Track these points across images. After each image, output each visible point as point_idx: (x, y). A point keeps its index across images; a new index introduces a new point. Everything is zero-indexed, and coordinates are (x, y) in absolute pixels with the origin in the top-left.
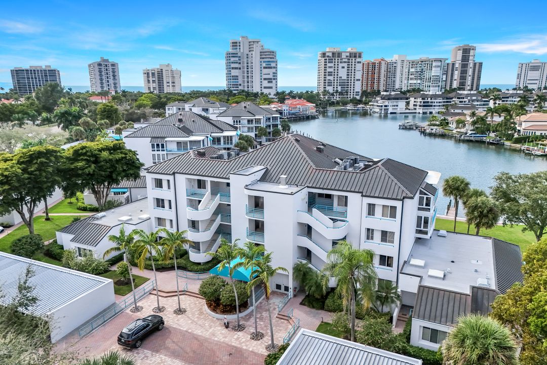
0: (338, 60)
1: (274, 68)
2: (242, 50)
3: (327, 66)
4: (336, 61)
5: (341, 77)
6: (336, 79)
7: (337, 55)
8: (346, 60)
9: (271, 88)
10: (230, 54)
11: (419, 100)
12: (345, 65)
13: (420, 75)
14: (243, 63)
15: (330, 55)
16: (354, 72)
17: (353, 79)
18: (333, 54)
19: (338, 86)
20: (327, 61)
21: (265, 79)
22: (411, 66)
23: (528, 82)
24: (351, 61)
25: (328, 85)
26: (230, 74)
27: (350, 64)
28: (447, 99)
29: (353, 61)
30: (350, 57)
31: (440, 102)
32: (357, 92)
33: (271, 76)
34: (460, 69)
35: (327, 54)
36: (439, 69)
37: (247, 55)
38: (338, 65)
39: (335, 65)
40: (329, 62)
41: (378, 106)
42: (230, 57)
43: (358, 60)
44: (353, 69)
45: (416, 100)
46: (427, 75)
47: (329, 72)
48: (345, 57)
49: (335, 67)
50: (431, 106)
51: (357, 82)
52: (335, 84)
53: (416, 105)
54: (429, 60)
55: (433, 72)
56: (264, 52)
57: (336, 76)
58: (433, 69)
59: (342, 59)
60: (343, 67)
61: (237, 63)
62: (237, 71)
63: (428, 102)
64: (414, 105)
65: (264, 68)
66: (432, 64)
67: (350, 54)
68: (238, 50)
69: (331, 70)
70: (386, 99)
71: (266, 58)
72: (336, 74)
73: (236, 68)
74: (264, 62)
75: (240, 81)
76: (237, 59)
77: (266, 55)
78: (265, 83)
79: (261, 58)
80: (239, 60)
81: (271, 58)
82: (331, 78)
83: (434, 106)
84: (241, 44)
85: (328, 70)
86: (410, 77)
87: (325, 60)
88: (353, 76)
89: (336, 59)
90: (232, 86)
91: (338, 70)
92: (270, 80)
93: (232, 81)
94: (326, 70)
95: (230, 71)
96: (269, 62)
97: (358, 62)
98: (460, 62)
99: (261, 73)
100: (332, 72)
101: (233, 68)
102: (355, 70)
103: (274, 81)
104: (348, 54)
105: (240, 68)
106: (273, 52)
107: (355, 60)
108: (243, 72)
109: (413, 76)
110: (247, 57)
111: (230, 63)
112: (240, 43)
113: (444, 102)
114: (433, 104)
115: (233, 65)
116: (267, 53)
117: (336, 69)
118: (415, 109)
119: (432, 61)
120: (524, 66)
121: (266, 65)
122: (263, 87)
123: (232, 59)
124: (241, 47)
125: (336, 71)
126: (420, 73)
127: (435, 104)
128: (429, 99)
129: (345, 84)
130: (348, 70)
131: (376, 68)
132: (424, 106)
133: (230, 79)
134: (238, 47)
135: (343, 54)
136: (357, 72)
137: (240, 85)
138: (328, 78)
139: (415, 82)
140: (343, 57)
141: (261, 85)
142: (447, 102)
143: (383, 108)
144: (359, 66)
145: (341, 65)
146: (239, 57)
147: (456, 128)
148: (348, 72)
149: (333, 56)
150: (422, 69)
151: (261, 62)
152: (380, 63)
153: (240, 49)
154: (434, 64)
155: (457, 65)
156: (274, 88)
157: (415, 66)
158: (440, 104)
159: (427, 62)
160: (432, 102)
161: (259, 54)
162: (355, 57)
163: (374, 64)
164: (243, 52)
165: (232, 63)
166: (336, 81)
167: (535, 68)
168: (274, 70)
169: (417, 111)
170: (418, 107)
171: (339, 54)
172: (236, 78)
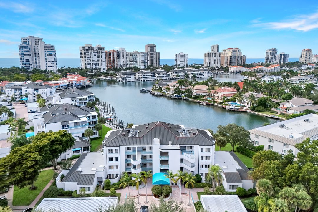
0: (92, 51)
1: (54, 55)
2: (30, 44)
3: (86, 54)
4: (91, 52)
5: (94, 60)
6: (91, 61)
7: (91, 48)
8: (96, 51)
9: (54, 67)
10: (22, 46)
11: (141, 74)
12: (96, 54)
13: (135, 59)
14: (32, 52)
15: (87, 48)
16: (101, 58)
17: (101, 61)
18: (89, 48)
19: (93, 65)
20: (86, 52)
21: (48, 62)
22: (130, 55)
23: (180, 62)
24: (99, 52)
25: (88, 65)
26: (24, 58)
27: (99, 53)
28: (153, 74)
29: (100, 52)
30: (98, 49)
31: (150, 75)
32: (104, 68)
33: (53, 60)
34: (150, 55)
35: (85, 48)
36: (143, 57)
37: (34, 47)
38: (92, 54)
39: (90, 54)
40: (87, 52)
41: (121, 78)
42: (22, 48)
43: (103, 51)
44: (100, 56)
45: (139, 75)
46: (138, 59)
47: (87, 58)
48: (95, 50)
49: (90, 55)
50: (146, 77)
51: (103, 63)
52: (92, 64)
53: (139, 77)
54: (138, 53)
55: (141, 58)
56: (47, 46)
57: (91, 60)
58: (141, 57)
59: (94, 51)
60: (95, 55)
61: (28, 52)
62: (29, 56)
63: (145, 76)
64: (138, 77)
65: (48, 55)
66: (140, 55)
67: (98, 48)
68: (28, 44)
69: (89, 56)
70: (125, 75)
71: (48, 49)
72: (91, 59)
73: (28, 55)
74: (47, 52)
75: (31, 63)
76: (28, 49)
77: (48, 48)
78: (49, 64)
79: (45, 49)
80: (30, 50)
81: (52, 50)
82: (89, 61)
83: (148, 77)
84: (30, 41)
85: (87, 56)
86: (130, 60)
87: (84, 51)
88: (101, 60)
89: (91, 51)
90: (25, 66)
91: (92, 56)
92: (52, 63)
93: (25, 62)
94: (86, 56)
95: (23, 57)
96: (51, 52)
97: (103, 53)
98: (150, 52)
99: (46, 58)
100: (89, 58)
101: (25, 55)
102: (101, 56)
103: (55, 63)
104: (97, 48)
105: (30, 55)
106: (53, 46)
107: (101, 51)
108: (33, 57)
109: (131, 60)
110: (35, 48)
111: (23, 52)
112: (28, 40)
113: (152, 75)
114: (147, 76)
115: (25, 53)
116: (49, 47)
117: (91, 56)
118: (139, 79)
119: (140, 53)
120: (177, 55)
121: (49, 53)
122: (48, 67)
123: (24, 50)
124: (30, 42)
125: (91, 57)
126: (134, 58)
127: (148, 76)
128: (145, 74)
129: (97, 64)
130: (98, 56)
131: (111, 55)
132: (143, 77)
133: (24, 62)
134: (28, 42)
135: (94, 48)
136: (103, 58)
137: (31, 65)
138: (87, 61)
139: (133, 63)
140: (94, 50)
141: (46, 65)
142: (153, 75)
143: (124, 79)
144: (104, 55)
145: (93, 54)
146: (29, 48)
147: (167, 92)
148: (98, 58)
149: (89, 49)
150: (136, 57)
151: (45, 52)
152: (113, 52)
153: (29, 43)
154: (141, 54)
155: (149, 54)
156: (55, 67)
157: (132, 55)
158: (150, 76)
159: (137, 54)
160: (146, 76)
161: (44, 47)
162: (101, 50)
163: (110, 53)
164: (31, 45)
165: (24, 51)
166: (92, 63)
167: (182, 56)
168: (54, 57)
169: (140, 80)
170: (140, 78)
171: (92, 48)
172: (28, 61)
